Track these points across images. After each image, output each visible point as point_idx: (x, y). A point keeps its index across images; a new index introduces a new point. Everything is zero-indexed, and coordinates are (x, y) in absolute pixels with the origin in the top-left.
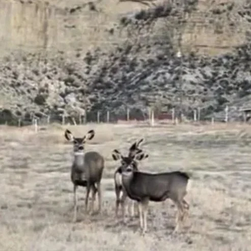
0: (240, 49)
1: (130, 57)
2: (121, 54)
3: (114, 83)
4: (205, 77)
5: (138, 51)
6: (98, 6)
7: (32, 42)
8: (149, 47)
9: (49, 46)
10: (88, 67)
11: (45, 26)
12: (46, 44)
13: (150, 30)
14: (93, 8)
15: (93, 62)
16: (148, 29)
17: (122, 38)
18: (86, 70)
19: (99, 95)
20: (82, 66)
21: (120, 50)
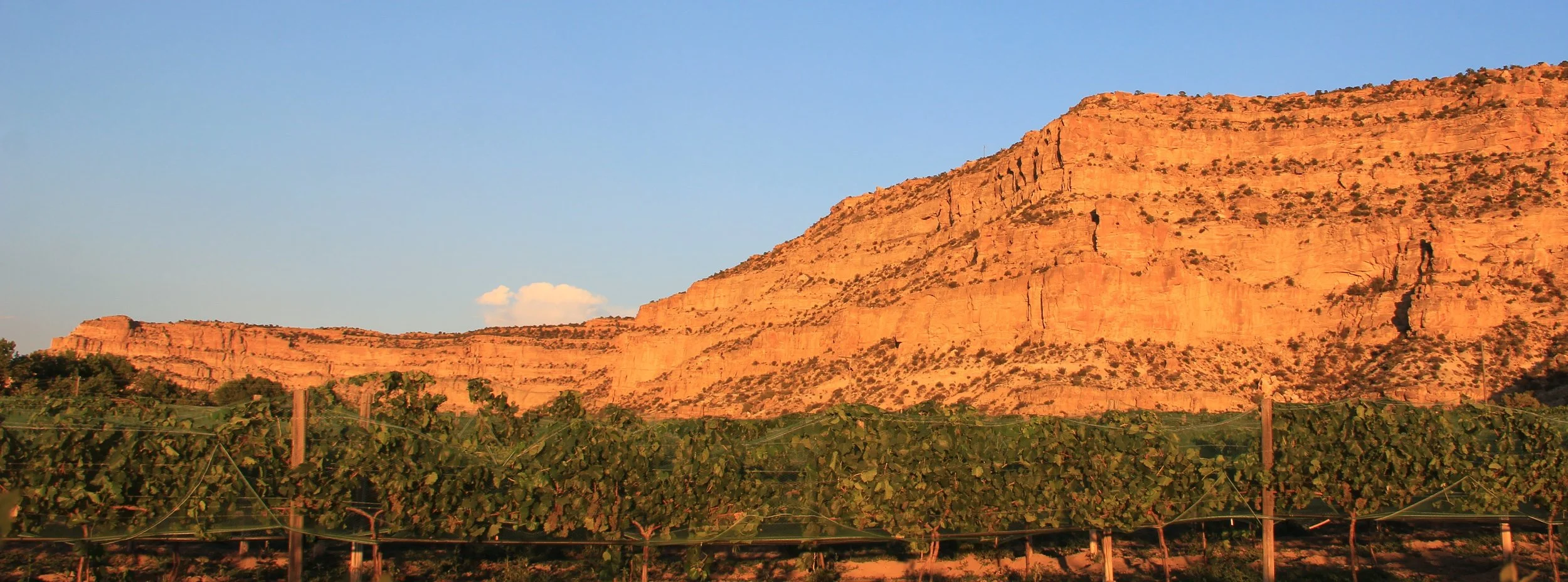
0: (1501, 330)
1: (1350, 342)
2: (1336, 339)
3: (1338, 375)
4: (1467, 364)
5: (1359, 333)
6: (1296, 280)
7: (1225, 327)
8: (1374, 329)
9: (1243, 332)
10: (1295, 357)
11: (1239, 305)
12: (1240, 329)
13: (1373, 308)
14: (1290, 282)
15: (1300, 349)
16: (1370, 307)
17: (1333, 320)
18: (1293, 360)
19: (1325, 391)
20: (1288, 358)
21: (1333, 334)
